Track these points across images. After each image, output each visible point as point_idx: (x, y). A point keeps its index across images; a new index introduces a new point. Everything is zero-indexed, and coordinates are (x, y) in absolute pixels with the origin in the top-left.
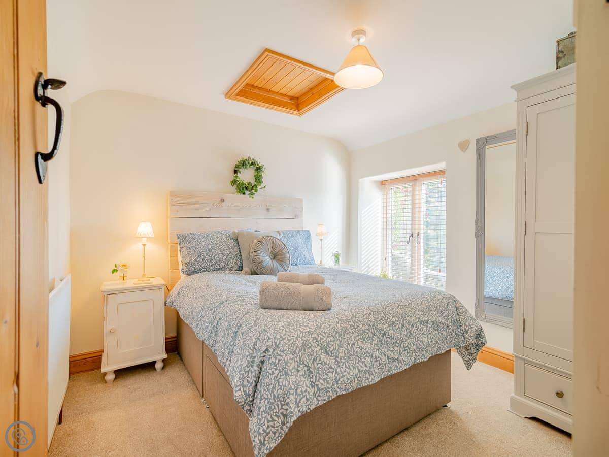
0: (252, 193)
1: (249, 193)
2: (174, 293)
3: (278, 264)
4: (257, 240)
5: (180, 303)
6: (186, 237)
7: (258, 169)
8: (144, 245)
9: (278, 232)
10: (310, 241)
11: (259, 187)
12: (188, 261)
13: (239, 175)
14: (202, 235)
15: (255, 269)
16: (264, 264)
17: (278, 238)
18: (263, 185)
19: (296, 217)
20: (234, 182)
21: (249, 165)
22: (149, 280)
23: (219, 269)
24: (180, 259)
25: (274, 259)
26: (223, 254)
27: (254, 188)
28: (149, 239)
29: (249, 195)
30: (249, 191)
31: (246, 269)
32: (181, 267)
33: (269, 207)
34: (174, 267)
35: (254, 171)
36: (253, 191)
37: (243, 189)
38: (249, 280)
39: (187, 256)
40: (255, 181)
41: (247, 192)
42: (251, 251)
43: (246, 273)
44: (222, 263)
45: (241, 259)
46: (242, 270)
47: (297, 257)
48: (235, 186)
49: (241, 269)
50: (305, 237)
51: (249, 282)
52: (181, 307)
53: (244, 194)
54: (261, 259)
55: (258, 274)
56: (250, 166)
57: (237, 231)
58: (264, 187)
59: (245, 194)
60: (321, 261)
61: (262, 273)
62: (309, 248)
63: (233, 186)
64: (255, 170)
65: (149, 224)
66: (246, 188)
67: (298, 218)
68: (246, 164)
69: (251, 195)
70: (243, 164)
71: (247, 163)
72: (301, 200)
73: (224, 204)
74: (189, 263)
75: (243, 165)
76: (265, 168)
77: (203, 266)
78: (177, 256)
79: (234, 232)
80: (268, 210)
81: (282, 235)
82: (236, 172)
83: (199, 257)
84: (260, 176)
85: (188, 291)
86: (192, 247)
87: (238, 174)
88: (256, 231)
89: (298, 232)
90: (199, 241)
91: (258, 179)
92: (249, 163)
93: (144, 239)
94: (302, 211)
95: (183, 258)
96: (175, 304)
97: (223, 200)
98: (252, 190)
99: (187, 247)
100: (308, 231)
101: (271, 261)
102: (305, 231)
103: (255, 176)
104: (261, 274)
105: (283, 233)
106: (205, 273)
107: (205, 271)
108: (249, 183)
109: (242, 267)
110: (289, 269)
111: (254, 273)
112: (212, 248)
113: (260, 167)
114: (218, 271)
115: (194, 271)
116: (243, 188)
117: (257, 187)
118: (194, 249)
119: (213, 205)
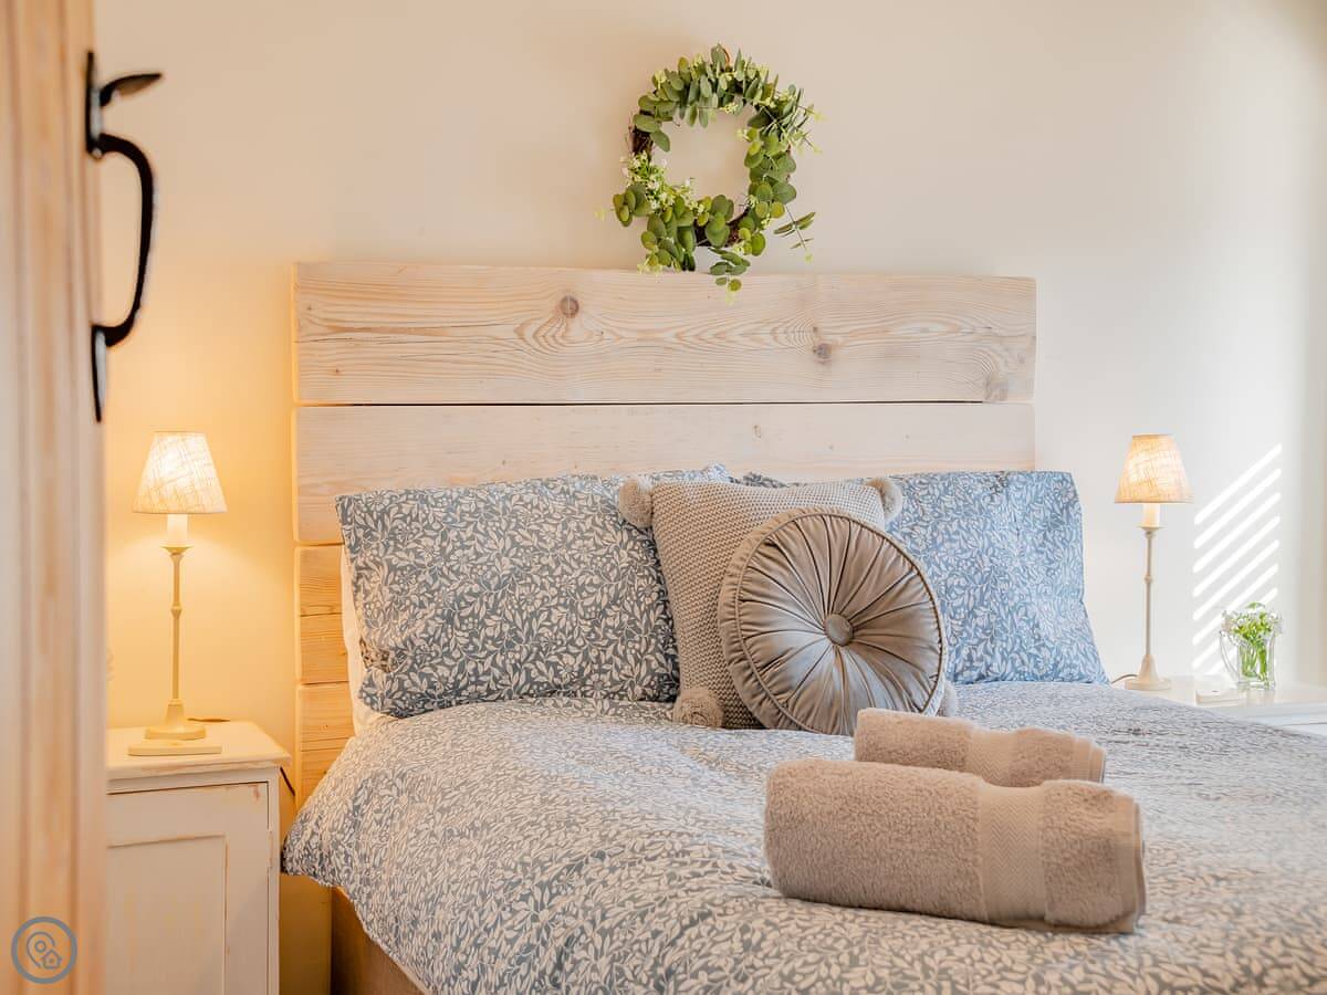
0: (732, 258)
1: (718, 258)
2: (327, 803)
3: (869, 673)
4: (755, 536)
5: (363, 858)
6: (385, 512)
7: (771, 118)
8: (177, 553)
9: (881, 489)
10: (1072, 542)
11: (771, 226)
12: (394, 640)
13: (659, 157)
14: (467, 504)
15: (745, 698)
16: (797, 669)
17: (880, 524)
18: (794, 210)
19: (994, 389)
20: (630, 203)
21: (715, 99)
22: (201, 735)
23: (553, 691)
24: (352, 627)
25: (847, 644)
26: (573, 608)
27: (745, 232)
28: (200, 518)
29: (715, 270)
30: (717, 250)
31: (696, 693)
32: (357, 672)
33: (829, 339)
34: (321, 671)
35: (742, 134)
36: (737, 250)
37: (681, 240)
38: (713, 755)
39: (390, 613)
40: (752, 191)
41: (704, 257)
42: (726, 595)
43: (697, 717)
44: (568, 659)
45: (671, 636)
46: (672, 699)
47: (991, 634)
48: (639, 225)
49: (667, 689)
50: (1041, 513)
51: (714, 764)
52: (366, 882)
53: (688, 265)
54: (780, 642)
55: (761, 726)
56: (721, 104)
57: (646, 484)
58: (803, 223)
59: (692, 269)
60: (1147, 663)
61: (782, 721)
62: (1064, 577)
63: (626, 224)
64: (752, 123)
65: (197, 444)
66: (701, 235)
67: (1003, 397)
68: (699, 93)
69: (728, 268)
70: (684, 92)
71: (706, 89)
72: (1024, 290)
73: (577, 327)
74: (401, 654)
75: (683, 102)
76: (807, 112)
77: (470, 667)
78: (334, 611)
79: (633, 491)
80: (823, 352)
81: (900, 502)
82: (641, 141)
83: (450, 620)
84: (779, 157)
85: (404, 798)
86: (416, 570)
87: (657, 150)
88: (754, 480)
89: (1001, 481)
90: (452, 535)
91: (767, 176)
92: (715, 86)
93: (177, 522)
94: (1025, 359)
95: (370, 623)
96: (338, 861)
97: (570, 307)
98: (732, 240)
99: (392, 568)
100: (1065, 479)
101: (831, 655)
102: (1042, 476)
103: (749, 159)
104: (776, 726)
105: (909, 491)
106: (481, 707)
107: (479, 698)
108: (719, 205)
109: (674, 681)
110: (937, 701)
111: (738, 717)
112: (520, 574)
113: (779, 103)
114: (549, 702)
115: (425, 698)
116: (681, 231)
117: (758, 224)
118: (425, 576)
119: (519, 333)
